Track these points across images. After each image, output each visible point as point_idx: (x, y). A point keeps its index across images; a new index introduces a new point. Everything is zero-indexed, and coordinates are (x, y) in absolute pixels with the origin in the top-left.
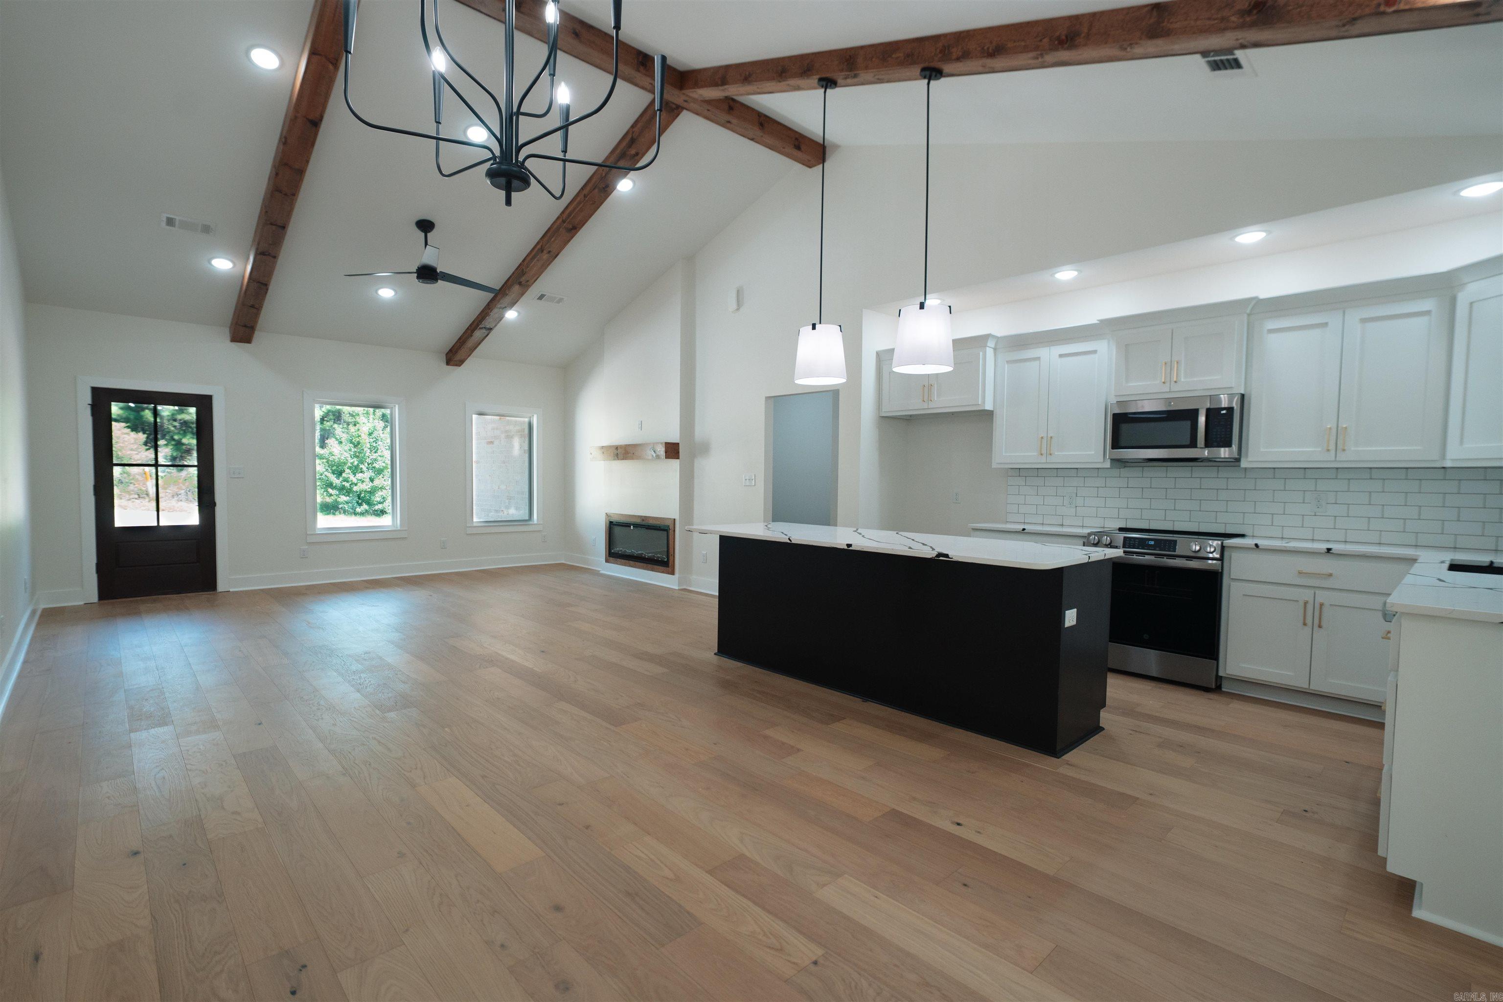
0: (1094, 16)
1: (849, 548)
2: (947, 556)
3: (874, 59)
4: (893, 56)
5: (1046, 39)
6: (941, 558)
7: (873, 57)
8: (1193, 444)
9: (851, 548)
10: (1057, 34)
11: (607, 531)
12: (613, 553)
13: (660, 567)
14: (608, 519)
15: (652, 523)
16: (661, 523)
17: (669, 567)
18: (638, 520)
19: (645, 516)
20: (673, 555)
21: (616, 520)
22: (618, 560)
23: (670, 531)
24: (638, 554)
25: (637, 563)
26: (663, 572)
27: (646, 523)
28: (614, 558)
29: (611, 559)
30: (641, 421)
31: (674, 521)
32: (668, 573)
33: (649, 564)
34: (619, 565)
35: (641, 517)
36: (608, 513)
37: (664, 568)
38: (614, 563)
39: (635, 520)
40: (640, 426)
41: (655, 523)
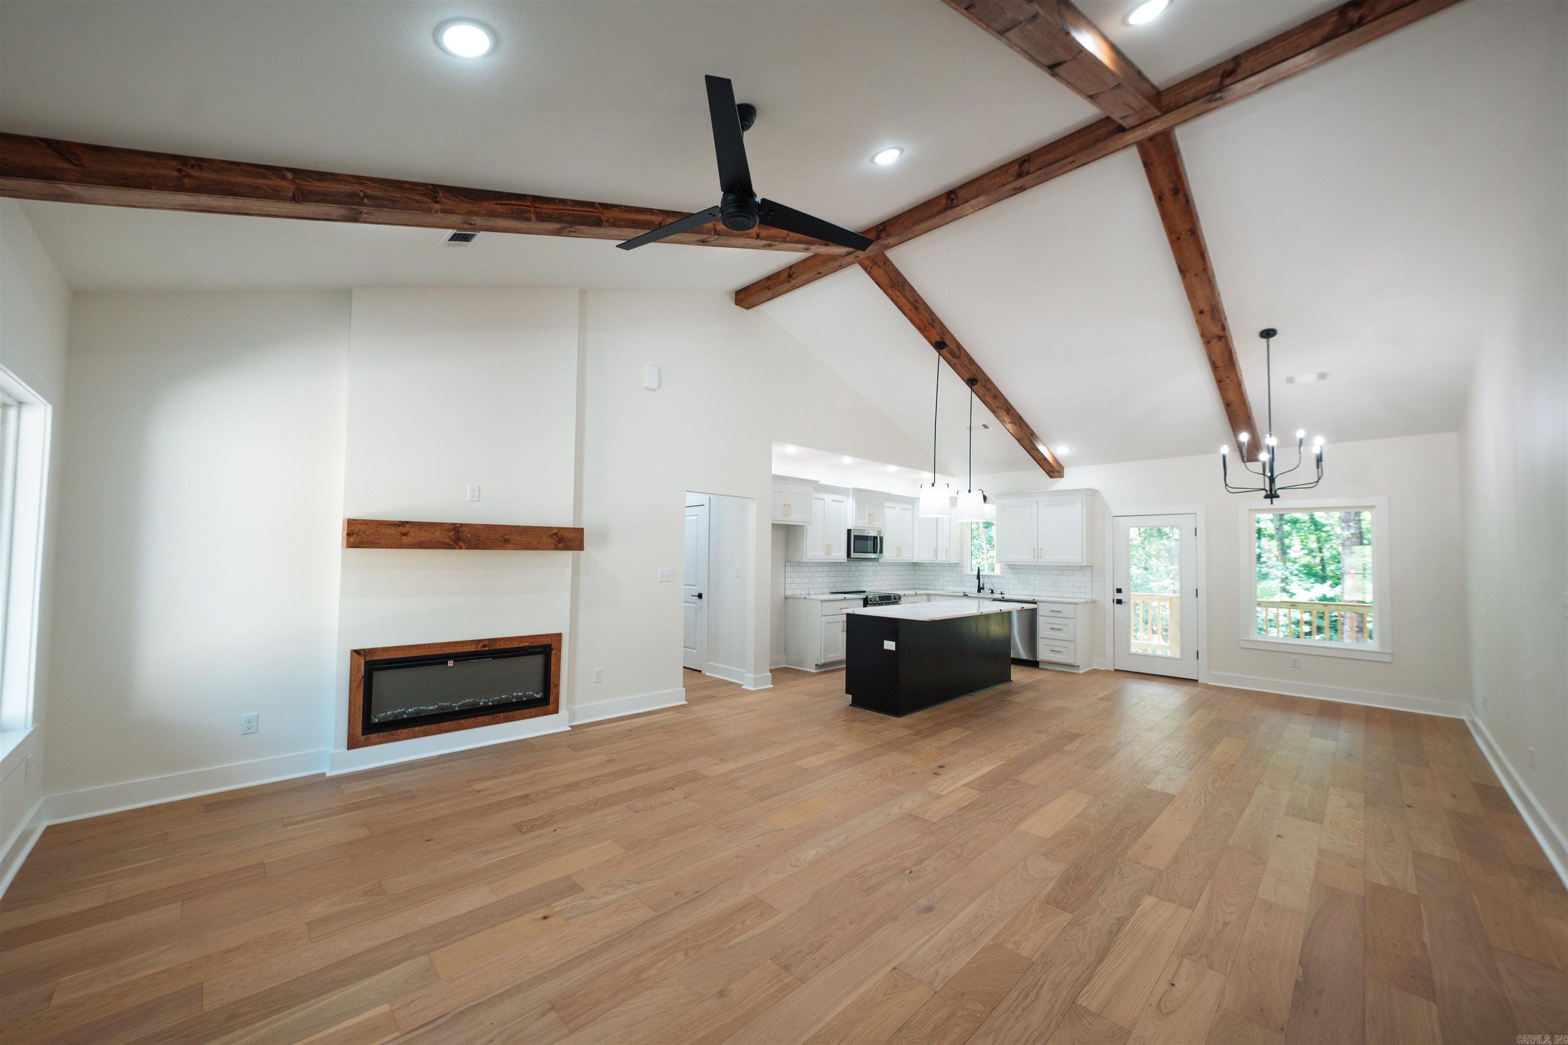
3: (967, 359)
4: (973, 365)
5: (1006, 405)
8: (877, 552)
11: (355, 684)
12: (377, 723)
13: (530, 710)
14: (363, 661)
15: (509, 647)
16: (531, 643)
17: (549, 705)
18: (472, 648)
19: (489, 640)
20: (557, 685)
21: (393, 657)
22: (399, 731)
23: (553, 652)
24: (462, 705)
25: (463, 721)
26: (536, 716)
27: (494, 649)
28: (384, 734)
29: (373, 736)
30: (479, 487)
31: (559, 636)
32: (546, 713)
33: (499, 713)
34: (404, 739)
35: (477, 642)
36: (364, 650)
37: (537, 709)
38: (385, 742)
39: (460, 650)
40: (477, 493)
41: (517, 646)
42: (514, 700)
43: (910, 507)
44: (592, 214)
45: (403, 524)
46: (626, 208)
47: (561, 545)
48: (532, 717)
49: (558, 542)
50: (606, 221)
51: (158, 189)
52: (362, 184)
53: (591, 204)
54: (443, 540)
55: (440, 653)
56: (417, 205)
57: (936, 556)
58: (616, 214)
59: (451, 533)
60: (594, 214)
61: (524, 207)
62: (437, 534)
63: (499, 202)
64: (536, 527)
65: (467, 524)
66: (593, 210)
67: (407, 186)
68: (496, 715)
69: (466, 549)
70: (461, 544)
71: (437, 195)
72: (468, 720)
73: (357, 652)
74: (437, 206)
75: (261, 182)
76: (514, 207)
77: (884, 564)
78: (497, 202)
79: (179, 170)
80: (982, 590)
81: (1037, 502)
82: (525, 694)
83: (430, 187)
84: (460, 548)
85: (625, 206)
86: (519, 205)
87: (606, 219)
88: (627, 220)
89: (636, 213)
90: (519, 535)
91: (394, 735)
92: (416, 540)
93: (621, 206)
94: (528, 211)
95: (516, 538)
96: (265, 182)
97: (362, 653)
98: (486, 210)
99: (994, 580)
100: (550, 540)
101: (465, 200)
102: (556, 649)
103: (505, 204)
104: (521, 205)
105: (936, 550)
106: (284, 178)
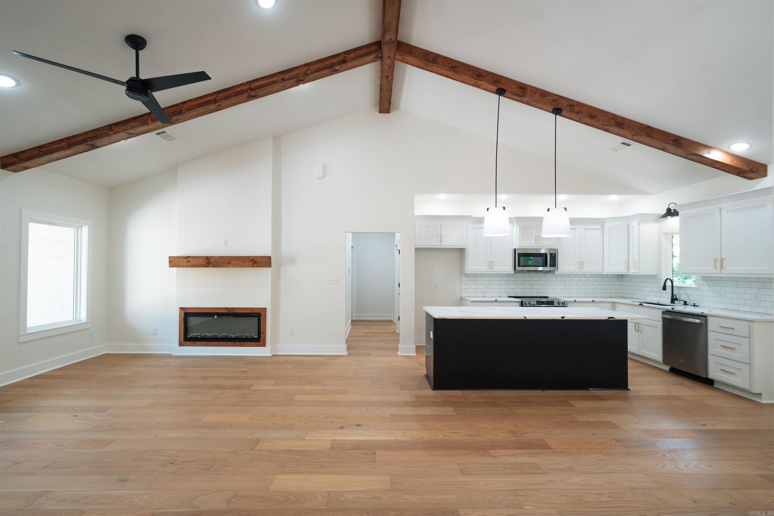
0: (630, 121)
1: (563, 319)
2: (613, 318)
3: (536, 94)
4: (547, 97)
5: (613, 121)
6: (610, 319)
7: (535, 93)
8: (546, 266)
9: (564, 319)
10: (617, 121)
11: (181, 321)
12: (189, 338)
13: (250, 343)
14: (183, 312)
15: (240, 312)
16: (251, 311)
17: (260, 342)
18: (224, 311)
19: (232, 308)
20: (265, 333)
21: (194, 312)
22: (197, 342)
23: (262, 317)
24: (222, 336)
25: (221, 343)
26: (254, 346)
27: (234, 313)
28: (191, 342)
29: (187, 343)
30: (227, 240)
31: (265, 309)
32: (259, 346)
33: (237, 342)
34: (198, 346)
35: (227, 309)
36: (184, 308)
37: (254, 343)
38: (192, 346)
39: (219, 311)
40: (226, 243)
41: (244, 312)
42: (244, 337)
43: (598, 227)
44: (177, 109)
45: (188, 257)
46: (195, 99)
47: (255, 265)
48: (252, 346)
49: (253, 263)
50: (184, 110)
51: (35, 158)
52: (87, 134)
53: (177, 105)
54: (203, 264)
55: (211, 312)
56: (105, 135)
57: (628, 268)
58: (189, 104)
59: (206, 261)
60: (178, 109)
61: (145, 119)
62: (201, 261)
63: (135, 121)
64: (243, 257)
65: (212, 256)
66: (178, 107)
67: (101, 129)
68: (235, 342)
69: (212, 267)
70: (210, 265)
71: (112, 128)
72: (224, 343)
73: (181, 308)
74: (112, 132)
75: (58, 146)
76: (141, 121)
77: (561, 276)
78: (134, 121)
79: (39, 151)
80: (675, 301)
81: (720, 209)
82: (250, 335)
83: (109, 126)
84: (210, 267)
85: (194, 98)
86: (143, 119)
87: (185, 109)
88: (196, 105)
89: (200, 100)
90: (235, 260)
91: (195, 344)
92: (193, 264)
93: (192, 99)
94: (147, 120)
95: (233, 262)
96: (60, 145)
97: (183, 309)
98: (130, 126)
99: (689, 292)
100: (250, 263)
101: (122, 126)
102: (263, 315)
103: (137, 121)
104: (144, 119)
105: (628, 263)
106: (64, 142)
